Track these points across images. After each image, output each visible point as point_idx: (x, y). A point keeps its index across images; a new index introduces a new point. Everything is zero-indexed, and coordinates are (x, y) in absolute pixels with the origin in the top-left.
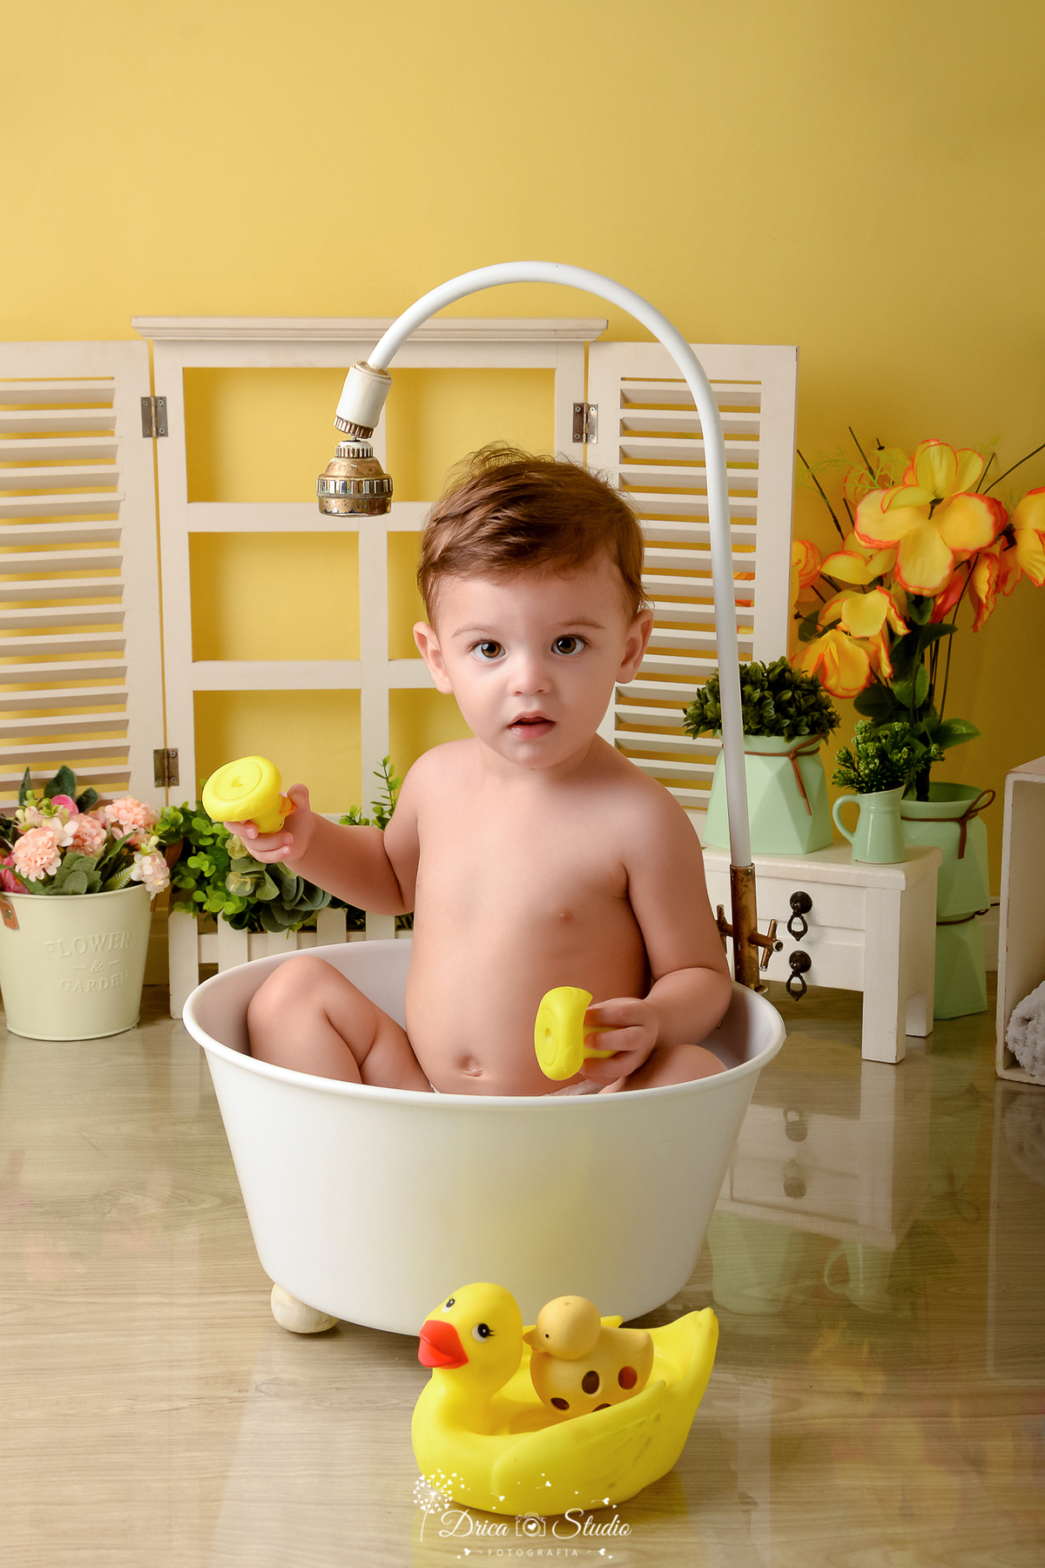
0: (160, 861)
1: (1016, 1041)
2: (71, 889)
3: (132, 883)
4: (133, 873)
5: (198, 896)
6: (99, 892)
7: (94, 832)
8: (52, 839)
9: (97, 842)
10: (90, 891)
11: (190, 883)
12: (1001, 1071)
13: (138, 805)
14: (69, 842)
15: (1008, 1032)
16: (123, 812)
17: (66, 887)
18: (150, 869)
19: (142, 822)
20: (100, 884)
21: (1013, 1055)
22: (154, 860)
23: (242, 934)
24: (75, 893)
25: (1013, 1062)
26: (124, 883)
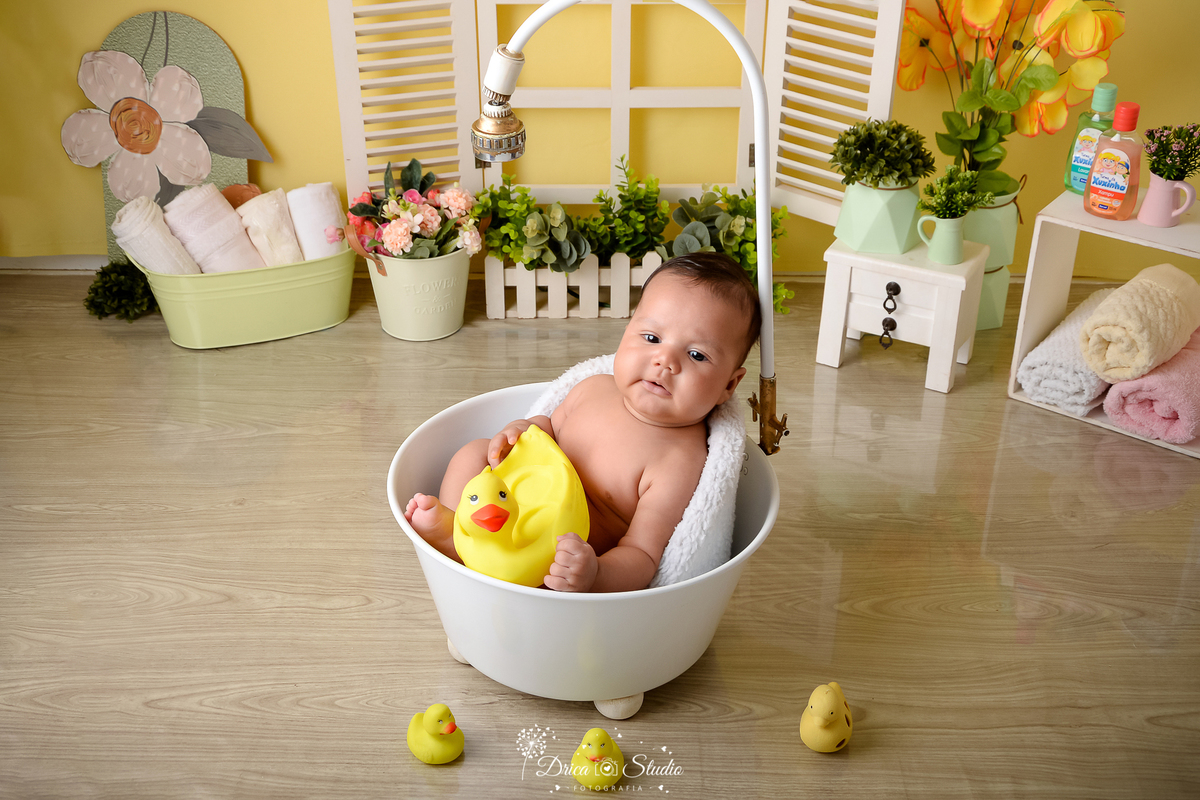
0: (475, 234)
1: (1023, 377)
2: (419, 256)
3: (457, 249)
4: (458, 242)
5: (506, 249)
6: (439, 255)
7: (433, 218)
8: (406, 229)
9: (435, 225)
10: (431, 256)
11: (497, 243)
12: (1011, 393)
13: (461, 196)
14: (417, 230)
15: (1019, 370)
16: (451, 201)
17: (416, 255)
18: (469, 240)
19: (464, 208)
20: (437, 252)
21: (1020, 385)
22: (471, 234)
23: (532, 273)
24: (421, 258)
25: (1019, 388)
26: (453, 248)
